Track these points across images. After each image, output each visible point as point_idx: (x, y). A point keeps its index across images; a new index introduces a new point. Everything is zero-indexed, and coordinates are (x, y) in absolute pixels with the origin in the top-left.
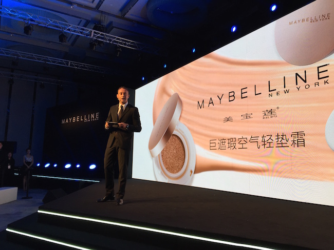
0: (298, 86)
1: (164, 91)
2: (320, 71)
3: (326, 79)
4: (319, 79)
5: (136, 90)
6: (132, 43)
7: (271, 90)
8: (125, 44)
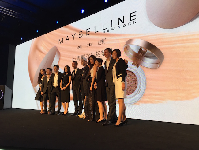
0: (119, 26)
1: (36, 48)
2: (131, 16)
3: (134, 20)
4: (131, 20)
5: (16, 46)
6: (13, 13)
7: (104, 29)
8: (8, 13)
